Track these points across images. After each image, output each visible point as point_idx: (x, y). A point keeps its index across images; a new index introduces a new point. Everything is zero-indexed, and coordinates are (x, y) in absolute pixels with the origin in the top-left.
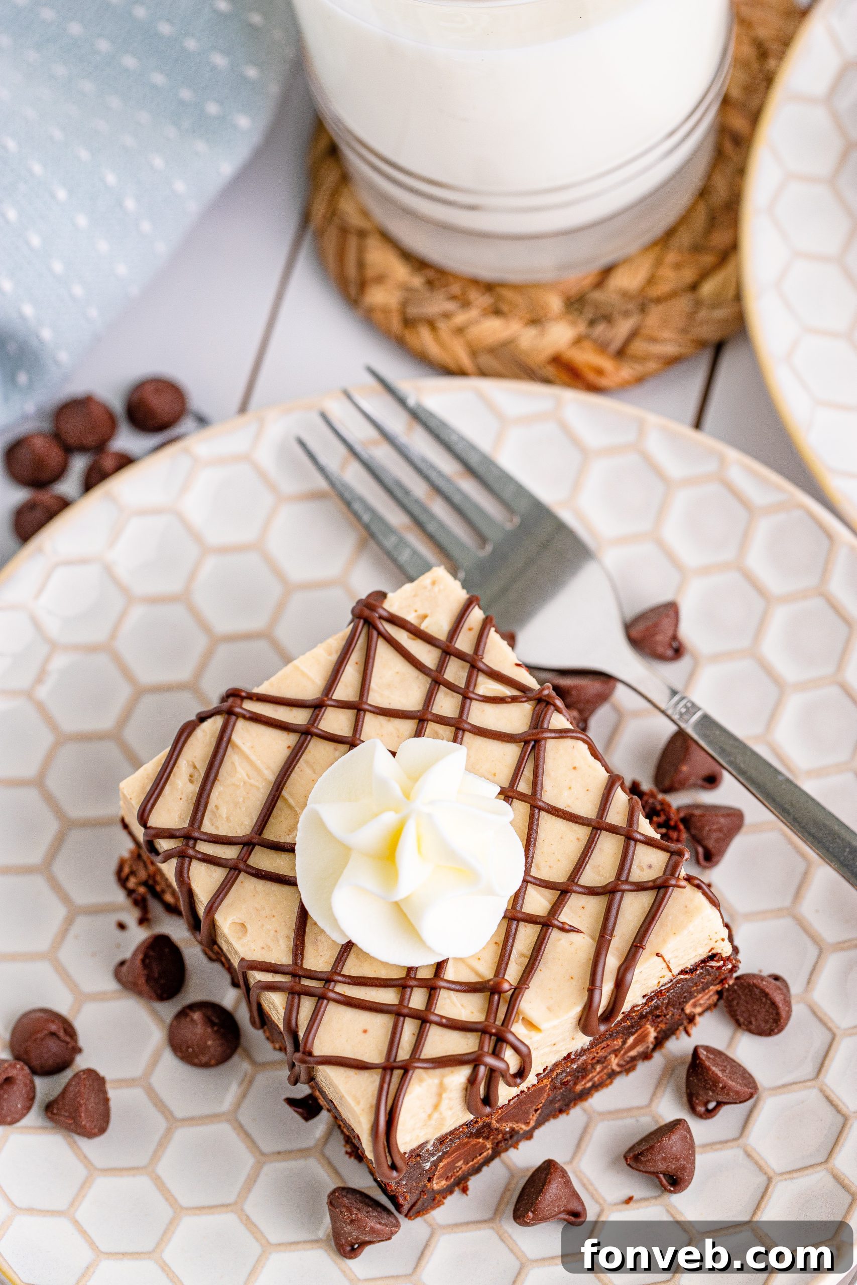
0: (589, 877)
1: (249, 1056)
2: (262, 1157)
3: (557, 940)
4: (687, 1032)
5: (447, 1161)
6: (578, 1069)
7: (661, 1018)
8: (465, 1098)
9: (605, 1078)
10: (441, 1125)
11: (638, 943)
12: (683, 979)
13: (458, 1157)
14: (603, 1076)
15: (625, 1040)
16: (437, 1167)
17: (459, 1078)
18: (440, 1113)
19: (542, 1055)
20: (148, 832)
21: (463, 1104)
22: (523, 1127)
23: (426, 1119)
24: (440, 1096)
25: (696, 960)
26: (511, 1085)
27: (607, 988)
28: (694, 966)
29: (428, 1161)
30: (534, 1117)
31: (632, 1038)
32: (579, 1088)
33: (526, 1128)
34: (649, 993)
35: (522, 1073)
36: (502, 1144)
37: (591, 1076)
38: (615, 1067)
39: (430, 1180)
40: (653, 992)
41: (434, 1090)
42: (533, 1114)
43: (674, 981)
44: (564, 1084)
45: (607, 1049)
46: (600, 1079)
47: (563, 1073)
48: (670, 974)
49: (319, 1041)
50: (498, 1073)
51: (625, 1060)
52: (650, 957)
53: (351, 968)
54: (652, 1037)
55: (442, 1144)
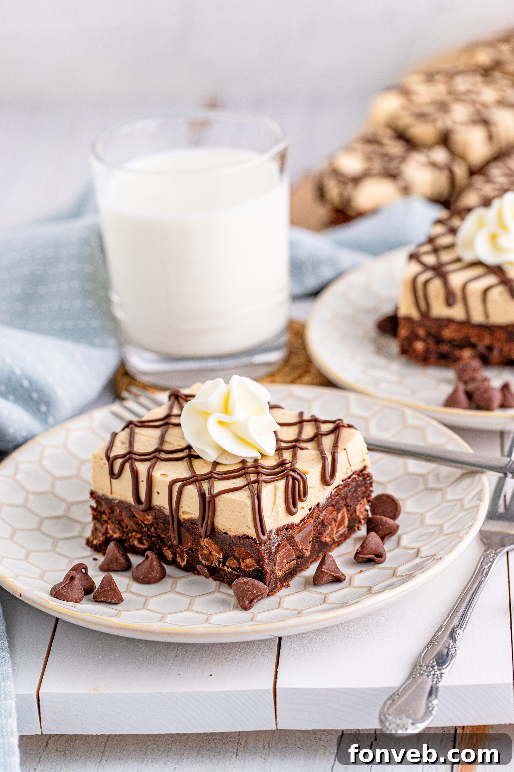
1: (170, 577)
3: (301, 452)
4: (358, 529)
5: (280, 553)
6: (322, 523)
7: (349, 508)
8: (285, 499)
9: (332, 542)
10: (278, 517)
11: (335, 445)
12: (355, 478)
13: (284, 555)
14: (332, 540)
15: (337, 513)
16: (277, 556)
17: (281, 484)
18: (277, 508)
19: (310, 491)
20: (111, 460)
21: (285, 504)
22: (306, 551)
23: (271, 511)
24: (275, 494)
25: (358, 467)
26: (302, 501)
27: (330, 459)
28: (358, 472)
29: (273, 546)
30: (309, 546)
31: (340, 515)
32: (324, 539)
33: (307, 554)
34: (344, 479)
35: (305, 494)
36: (299, 560)
37: (328, 532)
38: (335, 536)
39: (275, 565)
40: (345, 480)
41: (273, 491)
42: (309, 544)
43: (352, 477)
44: (318, 530)
45: (332, 515)
46: (330, 541)
47: (318, 519)
48: (350, 469)
49: (216, 490)
50: (297, 482)
51: (338, 534)
52: (342, 450)
53: (220, 469)
54: (346, 522)
55: (278, 535)
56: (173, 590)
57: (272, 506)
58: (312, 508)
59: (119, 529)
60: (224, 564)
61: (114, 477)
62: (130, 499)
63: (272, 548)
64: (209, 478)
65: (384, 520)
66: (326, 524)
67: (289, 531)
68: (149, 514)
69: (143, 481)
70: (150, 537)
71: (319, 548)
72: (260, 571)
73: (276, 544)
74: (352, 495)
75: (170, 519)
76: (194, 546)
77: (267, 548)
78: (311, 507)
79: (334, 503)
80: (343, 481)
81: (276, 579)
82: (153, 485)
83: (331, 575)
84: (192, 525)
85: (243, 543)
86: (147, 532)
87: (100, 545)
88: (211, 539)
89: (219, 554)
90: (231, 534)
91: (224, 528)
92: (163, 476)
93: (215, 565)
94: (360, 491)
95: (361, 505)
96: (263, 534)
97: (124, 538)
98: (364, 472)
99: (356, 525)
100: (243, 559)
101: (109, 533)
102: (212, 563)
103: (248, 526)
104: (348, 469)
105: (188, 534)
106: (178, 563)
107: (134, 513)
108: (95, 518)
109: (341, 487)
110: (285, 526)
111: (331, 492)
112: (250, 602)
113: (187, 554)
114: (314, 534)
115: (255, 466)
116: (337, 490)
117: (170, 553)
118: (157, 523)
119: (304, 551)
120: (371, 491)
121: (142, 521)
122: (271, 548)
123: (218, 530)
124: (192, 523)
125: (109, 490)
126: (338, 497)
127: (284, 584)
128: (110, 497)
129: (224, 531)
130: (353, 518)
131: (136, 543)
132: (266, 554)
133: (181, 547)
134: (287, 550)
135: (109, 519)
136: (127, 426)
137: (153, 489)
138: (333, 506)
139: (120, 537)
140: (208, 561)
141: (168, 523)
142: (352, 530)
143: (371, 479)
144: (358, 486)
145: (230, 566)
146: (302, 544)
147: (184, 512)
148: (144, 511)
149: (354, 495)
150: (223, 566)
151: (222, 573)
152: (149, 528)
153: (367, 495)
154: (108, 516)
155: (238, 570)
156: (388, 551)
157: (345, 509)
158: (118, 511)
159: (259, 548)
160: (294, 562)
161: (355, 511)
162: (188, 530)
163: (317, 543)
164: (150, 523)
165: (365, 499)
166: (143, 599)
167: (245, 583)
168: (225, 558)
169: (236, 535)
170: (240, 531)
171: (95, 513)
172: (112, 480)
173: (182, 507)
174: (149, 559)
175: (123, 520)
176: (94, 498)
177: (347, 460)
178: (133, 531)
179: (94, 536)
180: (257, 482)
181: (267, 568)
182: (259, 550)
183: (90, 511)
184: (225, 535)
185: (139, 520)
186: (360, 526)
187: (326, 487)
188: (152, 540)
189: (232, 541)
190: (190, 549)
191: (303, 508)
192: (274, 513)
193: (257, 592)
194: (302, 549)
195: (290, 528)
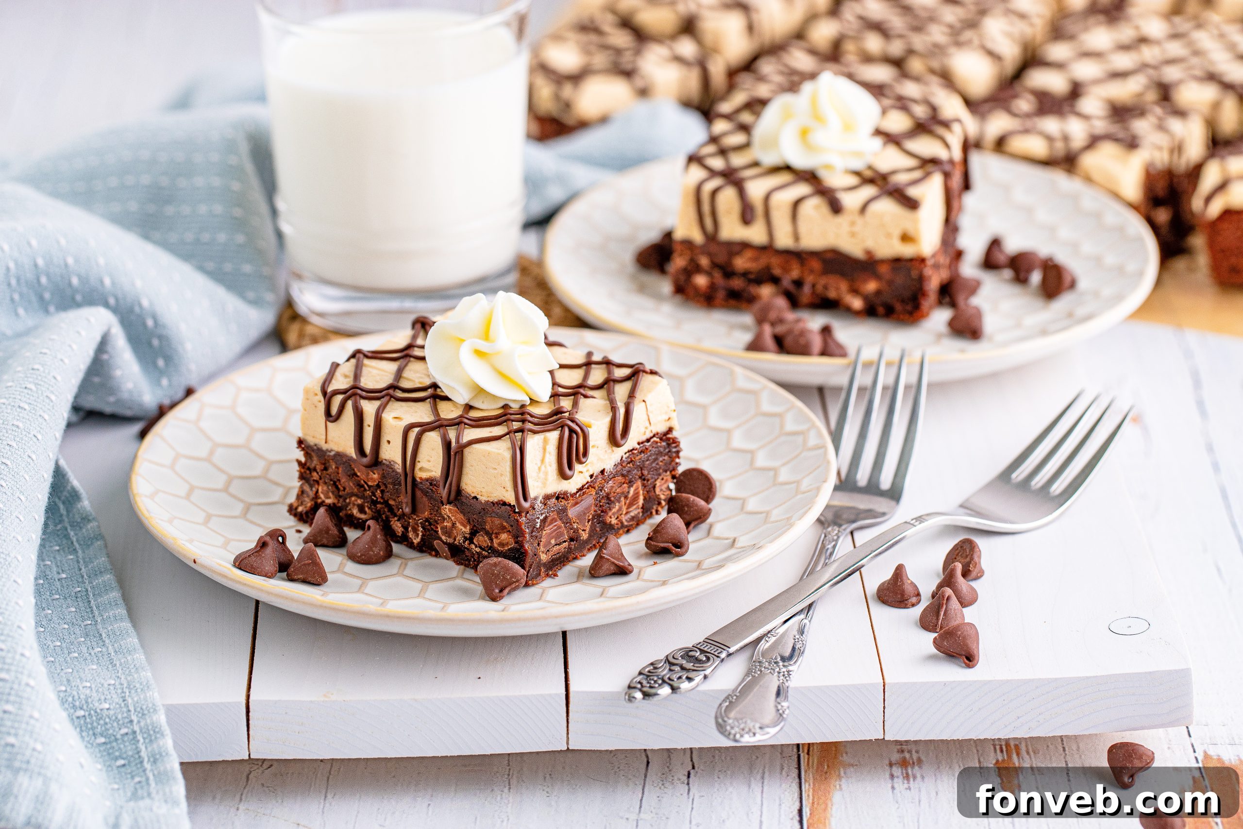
0: (592, 382)
2: (426, 584)
3: (584, 401)
4: (657, 512)
5: (547, 530)
6: (608, 497)
7: (645, 482)
8: (558, 456)
9: (620, 525)
10: (546, 479)
11: (632, 395)
12: (657, 442)
13: (552, 532)
14: (619, 523)
15: (629, 487)
16: (542, 533)
17: (554, 436)
18: (545, 467)
19: (592, 451)
20: (328, 395)
21: (557, 464)
22: (583, 532)
23: (538, 471)
24: (544, 449)
25: (662, 428)
26: (581, 463)
27: (622, 411)
28: (661, 434)
29: (538, 518)
30: (588, 526)
31: (632, 490)
32: (608, 520)
33: (585, 536)
34: (641, 441)
35: (585, 454)
36: (572, 543)
37: (614, 510)
38: (624, 518)
39: (539, 545)
40: (642, 443)
41: (541, 444)
42: (587, 523)
43: (652, 440)
44: (601, 506)
45: (621, 488)
46: (617, 524)
47: (601, 490)
48: (650, 428)
49: (465, 439)
50: (575, 436)
51: (629, 516)
52: (640, 402)
53: (473, 414)
54: (641, 501)
55: (545, 505)
56: (400, 573)
57: (539, 464)
58: (595, 475)
59: (333, 493)
60: (471, 542)
61: (331, 419)
62: (351, 451)
64: (458, 424)
65: (692, 499)
66: (612, 499)
67: (561, 501)
68: (375, 472)
69: (369, 426)
70: (374, 503)
71: (601, 531)
72: (518, 550)
73: (541, 516)
74: (650, 465)
75: (402, 478)
76: (433, 515)
77: (530, 520)
78: (593, 474)
79: (625, 472)
80: (639, 444)
81: (540, 564)
82: (382, 431)
83: (613, 563)
84: (431, 487)
85: (498, 511)
86: (371, 496)
87: (307, 513)
88: (456, 505)
89: (465, 527)
90: (483, 499)
91: (474, 490)
92: (396, 420)
93: (459, 543)
94: (661, 462)
95: (663, 481)
96: (525, 499)
97: (340, 505)
98: (669, 436)
99: (655, 507)
100: (496, 533)
101: (320, 498)
102: (455, 539)
103: (505, 489)
104: (646, 428)
105: (425, 499)
106: (410, 540)
107: (355, 469)
108: (302, 477)
109: (635, 452)
110: (555, 493)
111: (622, 457)
112: (501, 591)
113: (422, 527)
114: (595, 511)
115: (521, 412)
116: (630, 455)
117: (400, 525)
118: (385, 484)
119: (580, 531)
120: (678, 464)
121: (364, 482)
122: (535, 520)
123: (466, 494)
124: (431, 484)
125: (324, 437)
126: (631, 465)
127: (551, 573)
128: (325, 447)
129: (473, 495)
130: (650, 498)
131: (355, 511)
132: (528, 528)
133: (415, 517)
134: (556, 527)
135: (320, 479)
136: (353, 356)
137: (382, 437)
138: (623, 475)
139: (334, 504)
140: (449, 536)
141: (400, 484)
142: (649, 513)
143: (678, 446)
144: (660, 454)
145: (479, 545)
146: (578, 521)
147: (421, 469)
148: (369, 467)
149: (654, 465)
150: (469, 544)
151: (467, 553)
152: (375, 491)
153: (671, 468)
154: (320, 474)
155: (488, 550)
156: (693, 542)
157: (639, 483)
158: (334, 467)
159: (519, 518)
160: (566, 544)
161: (654, 487)
162: (425, 493)
163: (598, 524)
164: (375, 483)
165: (668, 473)
166: (359, 582)
167: (495, 565)
168: (473, 533)
169: (488, 501)
170: (495, 495)
171: (303, 471)
172: (328, 423)
173: (419, 462)
174: (371, 530)
175: (339, 480)
176: (303, 449)
177: (646, 416)
178: (352, 495)
179: (300, 501)
180: (521, 430)
181: (528, 548)
182: (517, 521)
183: (296, 467)
184: (475, 500)
185: (361, 479)
186: (659, 509)
187: (615, 448)
188: (377, 507)
189: (484, 509)
190: (427, 520)
191: (582, 472)
192: (542, 475)
193: (511, 578)
194: (577, 527)
195: (563, 498)
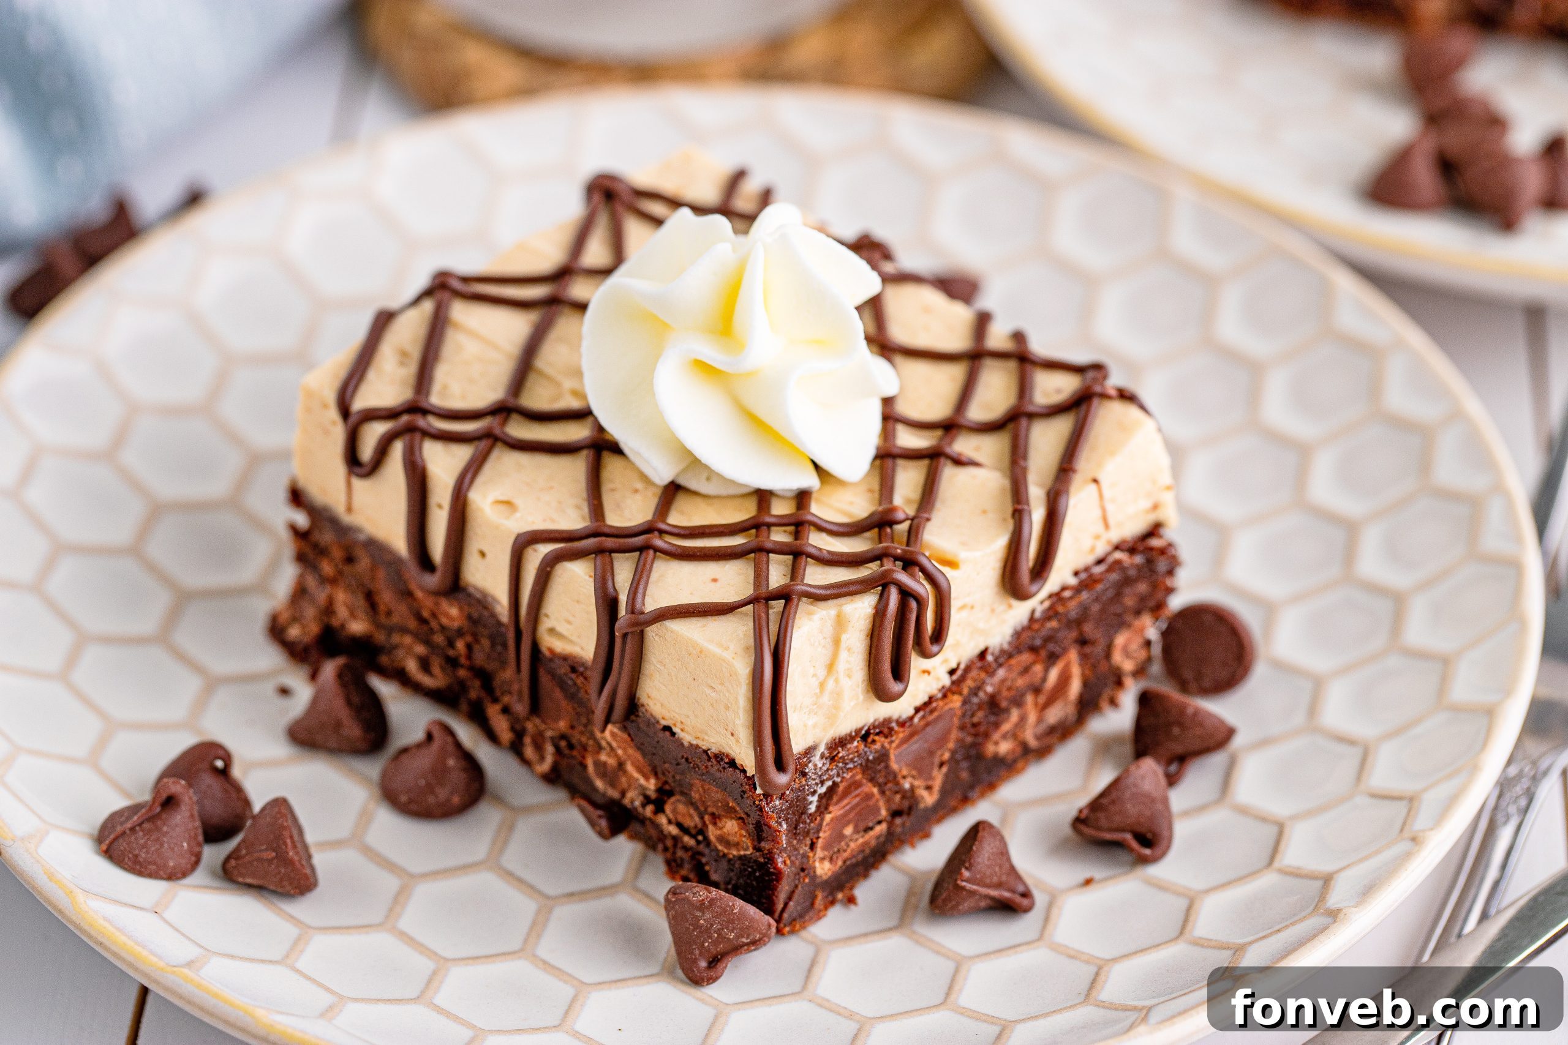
0: (978, 411)
1: (499, 800)
2: (547, 903)
3: (951, 478)
4: (1113, 703)
5: (835, 811)
6: (991, 703)
7: (1088, 647)
8: (870, 654)
9: (1019, 750)
10: (837, 707)
12: (1119, 561)
13: (848, 812)
14: (1017, 748)
15: (1046, 670)
16: (822, 820)
17: (862, 607)
18: (837, 681)
19: (956, 623)
20: (353, 419)
21: (866, 669)
22: (925, 793)
23: (818, 691)
24: (837, 642)
25: (1131, 530)
26: (925, 654)
27: (1037, 515)
28: (1132, 541)
29: (814, 793)
30: (938, 778)
31: (1054, 674)
32: (990, 749)
33: (929, 799)
34: (1081, 567)
35: (939, 636)
36: (898, 821)
37: (1006, 727)
38: (1029, 736)
39: (812, 846)
40: (1085, 570)
41: (829, 629)
42: (936, 771)
43: (1109, 559)
44: (974, 725)
45: (1027, 676)
46: (1013, 751)
47: (976, 694)
48: (1105, 536)
49: (652, 601)
50: (914, 604)
51: (1041, 727)
52: (1084, 483)
53: (682, 516)
54: (1075, 687)
55: (833, 759)
56: (493, 862)
57: (822, 673)
58: (962, 666)
59: (365, 612)
60: (659, 809)
61: (358, 470)
63: (807, 800)
64: (642, 549)
65: (1191, 710)
66: (1003, 704)
67: (873, 742)
68: (453, 603)
69: (440, 506)
70: (453, 663)
71: (971, 776)
72: (762, 866)
73: (822, 786)
74: (1103, 610)
75: (511, 636)
76: (576, 732)
77: (792, 801)
78: (959, 665)
79: (1038, 642)
80: (1076, 574)
81: (813, 886)
82: (468, 527)
83: (986, 896)
84: (573, 676)
85: (718, 774)
86: (445, 647)
87: (307, 644)
88: (625, 729)
89: (647, 778)
90: (687, 738)
91: (667, 715)
92: (502, 507)
93: (632, 804)
94: (1130, 597)
95: (1132, 632)
96: (781, 767)
98: (1155, 542)
99: (1107, 693)
100: (713, 813)
101: (337, 615)
102: (623, 794)
103: (736, 736)
104: (1098, 536)
105: (558, 694)
107: (411, 585)
108: (301, 558)
109: (1067, 594)
110: (858, 731)
111: (1034, 612)
112: (713, 964)
113: (554, 746)
114: (959, 741)
115: (792, 520)
116: (1051, 604)
117: (507, 724)
118: (474, 634)
119: (919, 792)
120: (1170, 591)
121: (431, 614)
122: (805, 799)
123: (648, 715)
124: (573, 670)
125: (345, 501)
126: (1054, 624)
127: (839, 897)
128: (347, 519)
129: (664, 723)
130: (1097, 676)
131: (412, 666)
132: (786, 820)
133: (537, 722)
134: (858, 799)
135: (339, 575)
136: (430, 293)
138: (1033, 649)
140: (612, 782)
141: (505, 645)
142: (1092, 708)
143: (1172, 557)
144: (1127, 581)
145: (676, 820)
146: (914, 773)
147: (552, 631)
148: (438, 593)
149: (1110, 608)
150: (655, 813)
151: (650, 828)
152: (453, 639)
153: (1152, 603)
154: (338, 565)
155: (697, 836)
157: (1073, 655)
158: (366, 563)
159: (762, 801)
160: (883, 827)
161: (1108, 653)
162: (561, 684)
163: (965, 763)
164: (454, 626)
165: (1146, 615)
166: (392, 883)
167: (702, 907)
168: (664, 794)
169: (697, 747)
170: (712, 740)
171: (302, 547)
172: (353, 477)
173: (548, 616)
174: (435, 744)
175: (378, 593)
176: (302, 506)
177: (1098, 513)
178: (404, 630)
179: (295, 612)
180: (785, 595)
181: (785, 862)
182: (761, 810)
183: (289, 536)
184: (668, 733)
185: (424, 608)
186: (1117, 693)
187: (1015, 603)
188: (457, 673)
189: (687, 759)
190: (563, 737)
191: (929, 673)
192: (826, 699)
193: (737, 937)
194: (912, 788)
195: (877, 734)
